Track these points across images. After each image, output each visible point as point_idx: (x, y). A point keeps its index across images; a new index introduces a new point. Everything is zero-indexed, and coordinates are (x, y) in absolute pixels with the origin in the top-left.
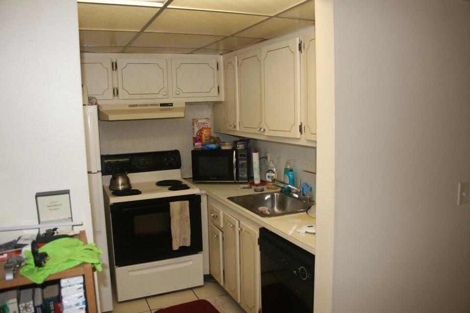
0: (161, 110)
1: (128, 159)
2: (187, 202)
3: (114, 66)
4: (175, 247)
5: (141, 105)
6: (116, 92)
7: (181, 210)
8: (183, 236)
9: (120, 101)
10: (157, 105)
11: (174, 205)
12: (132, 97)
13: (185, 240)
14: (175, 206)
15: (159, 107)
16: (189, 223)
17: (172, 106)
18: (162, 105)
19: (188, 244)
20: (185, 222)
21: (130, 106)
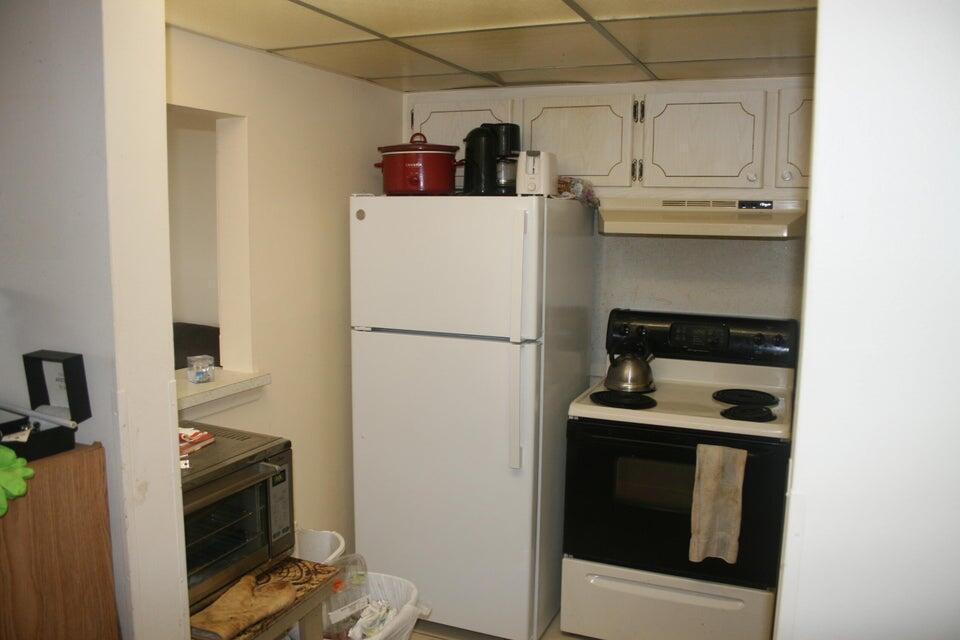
0: (742, 218)
1: (667, 326)
2: (742, 455)
3: (639, 111)
4: (696, 554)
5: (691, 203)
6: (637, 171)
7: (723, 470)
8: (719, 535)
9: (646, 191)
10: (731, 204)
11: (705, 452)
12: (673, 182)
13: (724, 544)
14: (709, 456)
15: (736, 209)
16: (737, 507)
17: (770, 207)
18: (742, 204)
19: (730, 556)
20: (731, 502)
21: (666, 203)
